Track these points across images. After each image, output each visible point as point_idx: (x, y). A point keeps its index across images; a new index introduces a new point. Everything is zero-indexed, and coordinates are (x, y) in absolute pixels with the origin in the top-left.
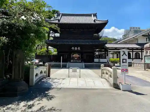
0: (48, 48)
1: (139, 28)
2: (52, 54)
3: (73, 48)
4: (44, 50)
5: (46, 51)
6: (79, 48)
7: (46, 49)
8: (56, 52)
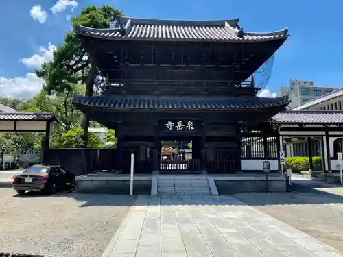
0: (86, 126)
1: (312, 84)
2: (100, 146)
3: (170, 124)
4: (74, 133)
5: (81, 136)
6: (190, 125)
7: (80, 130)
8: (111, 140)
